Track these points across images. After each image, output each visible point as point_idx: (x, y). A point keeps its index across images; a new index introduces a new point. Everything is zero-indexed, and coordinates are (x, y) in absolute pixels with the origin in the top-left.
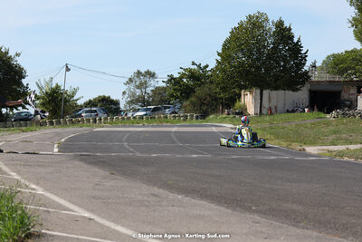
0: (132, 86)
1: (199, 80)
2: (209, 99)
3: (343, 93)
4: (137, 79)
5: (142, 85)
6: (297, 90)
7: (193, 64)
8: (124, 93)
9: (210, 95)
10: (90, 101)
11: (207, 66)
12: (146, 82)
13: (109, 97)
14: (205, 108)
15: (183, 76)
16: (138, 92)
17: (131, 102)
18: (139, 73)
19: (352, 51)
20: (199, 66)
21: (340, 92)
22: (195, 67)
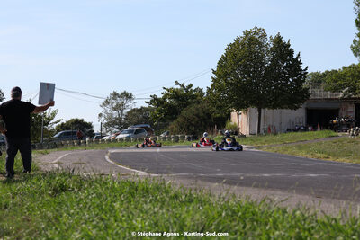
0: (108, 108)
1: (183, 100)
2: (197, 119)
3: (341, 111)
4: (113, 101)
5: (119, 107)
6: (296, 108)
7: (177, 83)
8: (100, 115)
9: (197, 115)
10: (63, 124)
11: (191, 86)
12: (122, 104)
13: (82, 120)
14: (193, 129)
15: (166, 96)
16: (115, 114)
17: (108, 125)
18: (115, 94)
19: (350, 67)
20: (183, 86)
21: (338, 110)
22: (179, 87)
